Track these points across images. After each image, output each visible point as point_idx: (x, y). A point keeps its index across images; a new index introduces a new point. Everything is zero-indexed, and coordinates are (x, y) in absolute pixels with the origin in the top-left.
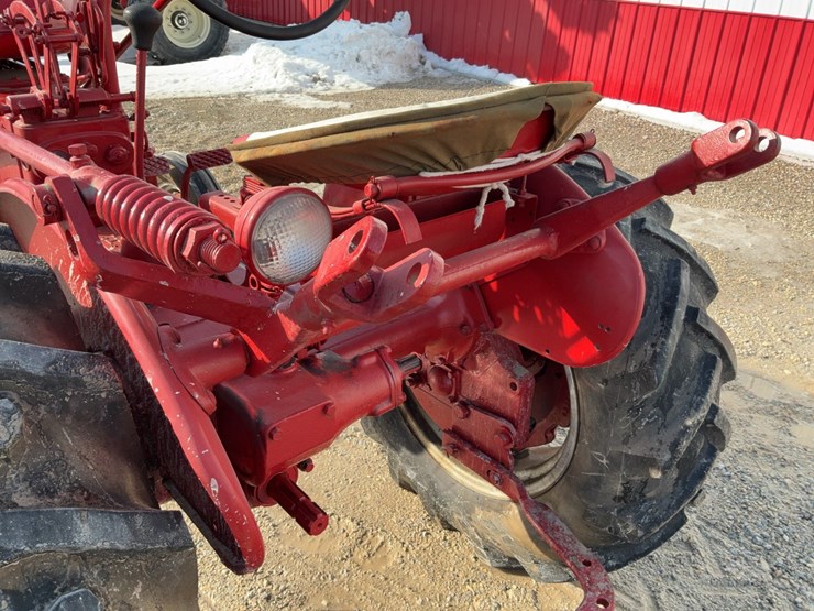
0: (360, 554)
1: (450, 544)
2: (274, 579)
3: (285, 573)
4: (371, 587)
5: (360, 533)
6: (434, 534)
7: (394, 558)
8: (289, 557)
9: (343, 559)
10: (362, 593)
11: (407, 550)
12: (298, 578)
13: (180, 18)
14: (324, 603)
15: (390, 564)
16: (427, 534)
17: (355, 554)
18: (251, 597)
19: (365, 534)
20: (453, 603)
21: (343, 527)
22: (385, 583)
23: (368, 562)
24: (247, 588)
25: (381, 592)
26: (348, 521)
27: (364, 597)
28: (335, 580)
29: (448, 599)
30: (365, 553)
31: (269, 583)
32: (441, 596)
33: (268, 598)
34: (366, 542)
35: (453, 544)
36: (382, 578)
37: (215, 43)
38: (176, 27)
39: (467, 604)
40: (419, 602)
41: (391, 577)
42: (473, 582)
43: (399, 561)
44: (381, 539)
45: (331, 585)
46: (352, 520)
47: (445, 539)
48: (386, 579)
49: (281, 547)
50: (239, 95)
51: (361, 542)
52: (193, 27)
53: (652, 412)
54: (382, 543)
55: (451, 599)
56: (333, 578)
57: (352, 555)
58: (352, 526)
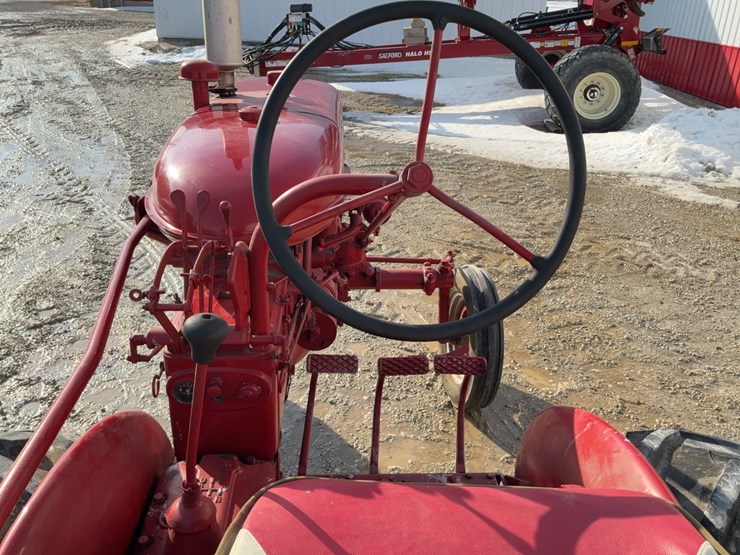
13: (593, 91)
37: (620, 117)
38: (587, 99)
50: (620, 174)
52: (603, 100)
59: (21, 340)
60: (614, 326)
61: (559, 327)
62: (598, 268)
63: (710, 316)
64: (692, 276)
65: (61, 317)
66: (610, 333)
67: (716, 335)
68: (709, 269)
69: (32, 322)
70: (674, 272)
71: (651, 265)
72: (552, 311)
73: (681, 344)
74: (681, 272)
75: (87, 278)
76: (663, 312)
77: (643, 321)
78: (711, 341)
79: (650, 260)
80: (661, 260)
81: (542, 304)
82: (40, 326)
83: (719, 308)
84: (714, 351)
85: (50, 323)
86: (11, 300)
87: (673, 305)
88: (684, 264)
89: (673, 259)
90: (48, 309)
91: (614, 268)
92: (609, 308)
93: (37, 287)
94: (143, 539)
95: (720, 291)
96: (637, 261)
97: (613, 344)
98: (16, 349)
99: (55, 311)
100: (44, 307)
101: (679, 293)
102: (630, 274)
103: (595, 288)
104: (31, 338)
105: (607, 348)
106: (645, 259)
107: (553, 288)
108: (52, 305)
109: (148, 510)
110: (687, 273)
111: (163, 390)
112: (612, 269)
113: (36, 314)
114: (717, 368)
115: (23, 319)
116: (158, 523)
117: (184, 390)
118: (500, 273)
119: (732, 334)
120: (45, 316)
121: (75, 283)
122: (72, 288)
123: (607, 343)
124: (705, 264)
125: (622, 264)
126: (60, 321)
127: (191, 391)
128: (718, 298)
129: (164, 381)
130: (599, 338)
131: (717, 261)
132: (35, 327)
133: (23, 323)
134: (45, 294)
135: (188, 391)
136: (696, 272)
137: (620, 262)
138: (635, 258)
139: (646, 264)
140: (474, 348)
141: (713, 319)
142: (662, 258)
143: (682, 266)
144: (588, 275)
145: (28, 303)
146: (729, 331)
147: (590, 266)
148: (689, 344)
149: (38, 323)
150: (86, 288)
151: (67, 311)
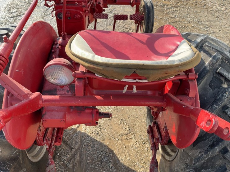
0: (125, 137)
1: (148, 150)
2: (102, 130)
3: (105, 130)
4: (121, 147)
5: (128, 132)
6: (146, 145)
7: (131, 144)
8: (109, 127)
9: (120, 136)
10: (118, 147)
11: (136, 144)
12: (107, 133)
14: (108, 143)
15: (129, 144)
16: (145, 143)
17: (123, 136)
18: (94, 131)
19: (130, 133)
20: (136, 166)
21: (126, 128)
22: (124, 148)
23: (125, 140)
24: (95, 128)
25: (122, 150)
26: (128, 127)
27: (117, 148)
28: (114, 140)
29: (136, 163)
30: (126, 138)
31: (100, 130)
32: (135, 161)
33: (97, 134)
34: (128, 135)
35: (149, 151)
36: (125, 147)
39: (139, 168)
40: (128, 159)
41: (127, 148)
42: (145, 164)
43: (132, 145)
44: (132, 137)
45: (112, 140)
46: (129, 127)
47: (148, 148)
48: (125, 148)
49: (109, 123)
51: (127, 134)
53: (192, 170)
54: (132, 138)
55: (136, 164)
56: (114, 139)
57: (122, 136)
58: (128, 129)
59: (8, 21)
60: (190, 23)
61: (173, 22)
62: (188, 5)
63: (220, 21)
64: (218, 9)
65: (19, 14)
66: (188, 25)
67: (220, 26)
68: (223, 7)
69: (11, 16)
70: (212, 7)
71: (205, 5)
72: (172, 18)
73: (209, 29)
74: (214, 7)
75: (26, 3)
76: (205, 19)
77: (199, 21)
78: (218, 28)
79: (206, 3)
80: (209, 3)
81: (169, 16)
82: (13, 17)
83: (223, 19)
84: (218, 31)
85: (16, 16)
86: (3, 9)
87: (209, 17)
88: (216, 5)
89: (213, 3)
90: (15, 12)
91: (194, 5)
92: (189, 17)
93: (10, 5)
94: (53, 51)
95: (225, 14)
96: (201, 3)
97: (188, 28)
98: (7, 24)
99: (17, 13)
100: (13, 11)
101: (212, 14)
102: (198, 7)
103: (186, 11)
104: (11, 21)
105: (186, 29)
106: (204, 3)
107: (173, 11)
108: (16, 11)
109: (53, 46)
110: (216, 8)
111: (54, 15)
112: (193, 6)
113: (11, 14)
114: (218, 36)
115: (8, 15)
116: (56, 48)
117: (60, 16)
118: (157, 5)
119: (225, 27)
120: (14, 14)
121: (22, 5)
122: (21, 6)
123: (186, 28)
124: (223, 5)
125: (196, 4)
126: (19, 16)
127: (62, 16)
128: (224, 16)
129: (54, 12)
130: (184, 26)
131: (227, 5)
132: (12, 17)
133: (8, 16)
134: (13, 8)
135: (61, 16)
136: (219, 8)
137: (196, 3)
138: (201, 2)
139: (204, 4)
140: (145, 24)
141: (220, 22)
142: (210, 2)
143: (215, 5)
144: (185, 7)
145: (8, 10)
146: (224, 26)
147: (186, 4)
148: (211, 29)
149: (12, 16)
150: (25, 6)
151: (21, 13)
